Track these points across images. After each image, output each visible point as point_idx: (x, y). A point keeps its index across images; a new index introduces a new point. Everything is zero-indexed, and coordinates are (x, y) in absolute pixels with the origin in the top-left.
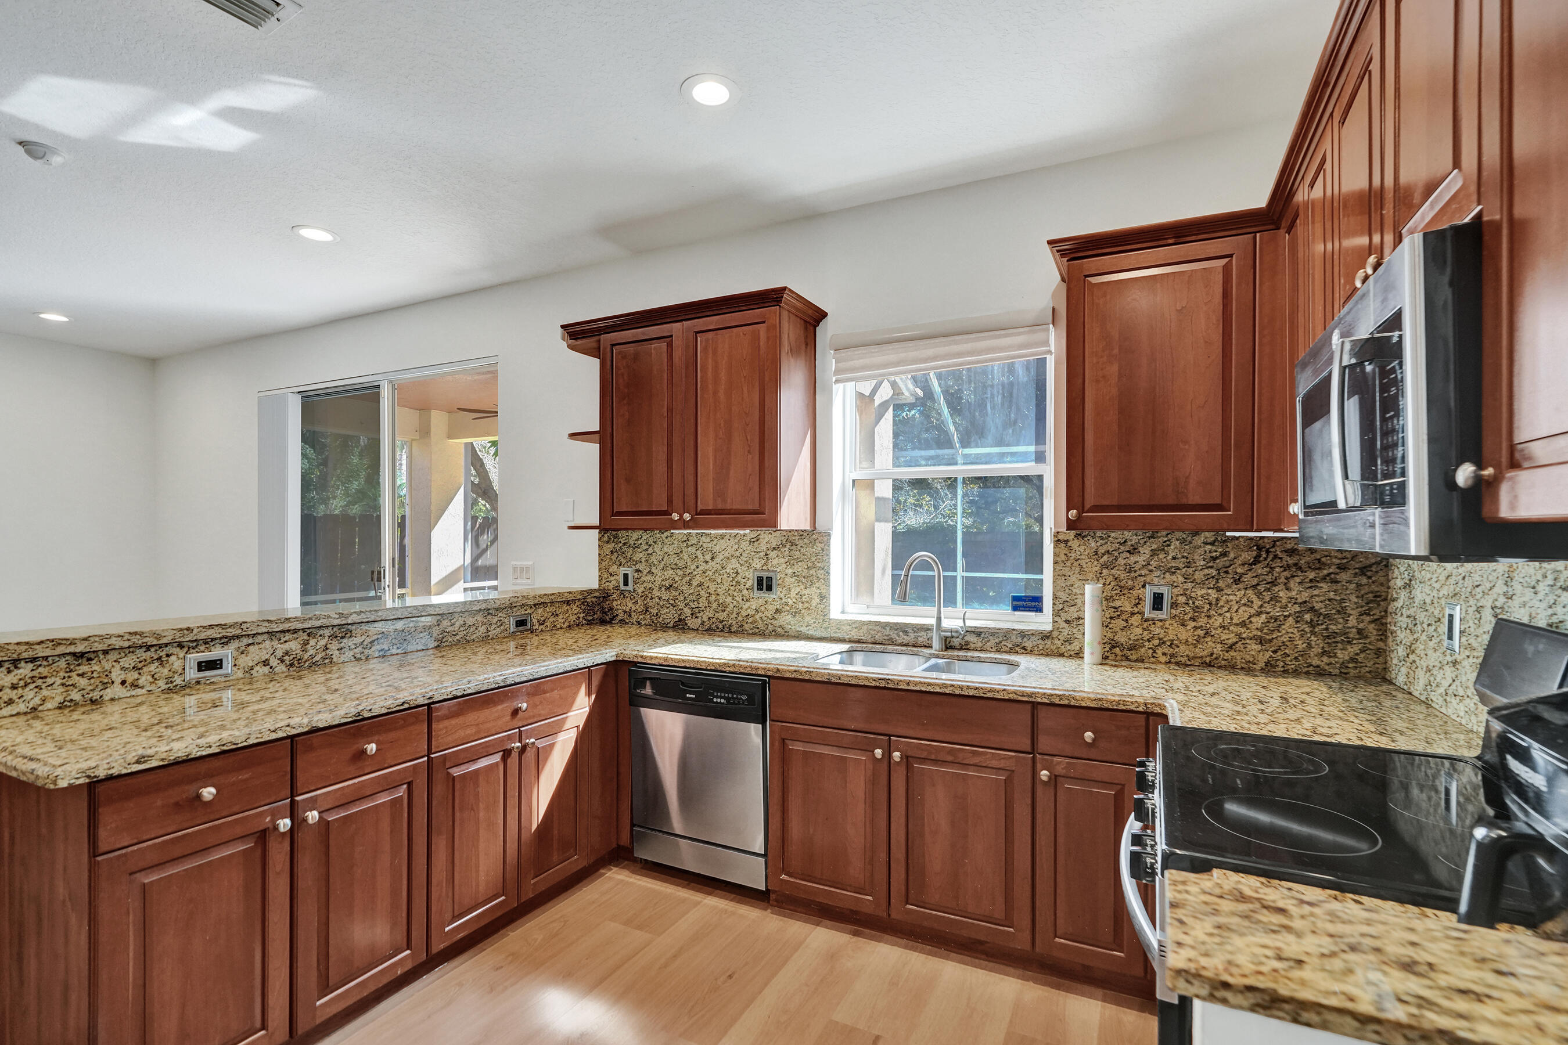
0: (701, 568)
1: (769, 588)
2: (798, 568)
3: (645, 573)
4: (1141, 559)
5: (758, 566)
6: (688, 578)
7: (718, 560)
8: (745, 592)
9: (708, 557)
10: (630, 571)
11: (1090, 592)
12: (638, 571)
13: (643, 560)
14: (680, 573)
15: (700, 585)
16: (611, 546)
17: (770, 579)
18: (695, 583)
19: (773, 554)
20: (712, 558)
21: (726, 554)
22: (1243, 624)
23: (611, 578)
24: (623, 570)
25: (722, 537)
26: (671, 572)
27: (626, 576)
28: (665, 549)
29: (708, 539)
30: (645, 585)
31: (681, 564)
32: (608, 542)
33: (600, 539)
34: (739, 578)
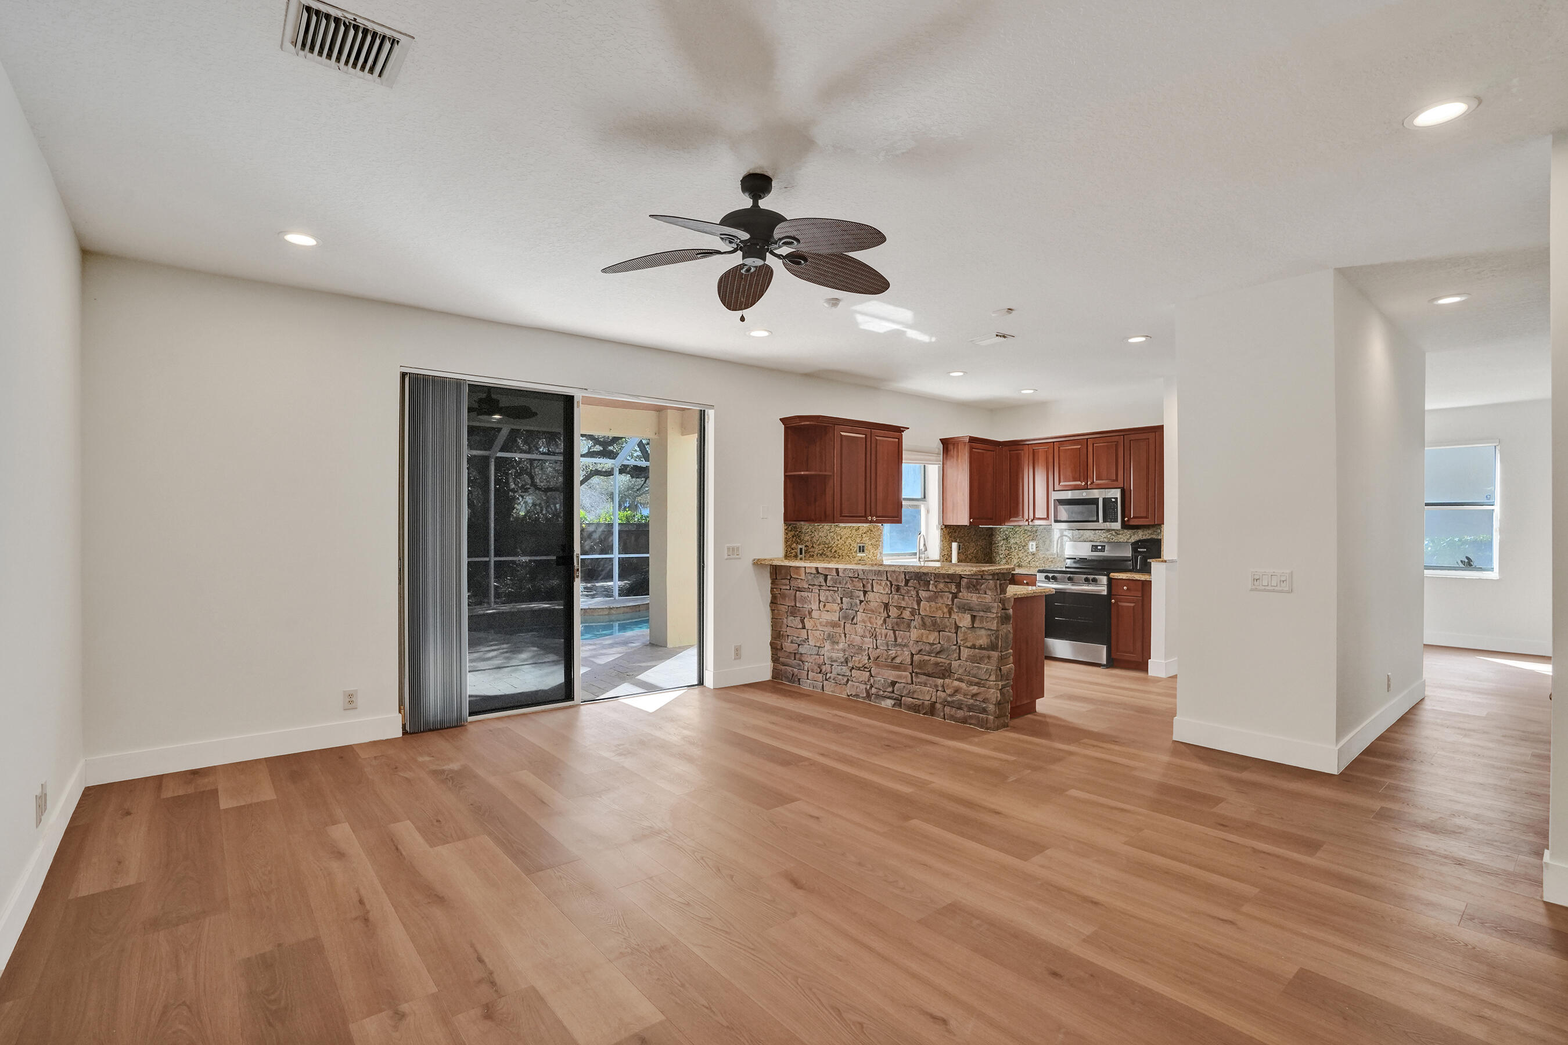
0: (836, 543)
1: (863, 551)
2: (873, 541)
3: (810, 547)
4: (956, 534)
5: (859, 541)
6: (830, 549)
7: (843, 539)
8: (854, 554)
9: (839, 538)
10: (803, 547)
11: (955, 545)
12: (806, 546)
13: (809, 540)
14: (827, 546)
15: (835, 552)
16: (793, 533)
17: (863, 547)
18: (833, 551)
19: (864, 535)
20: (841, 538)
21: (847, 536)
22: (973, 553)
23: (793, 551)
24: (800, 546)
25: (845, 528)
26: (823, 546)
27: (801, 549)
28: (820, 534)
29: (839, 529)
30: (810, 553)
31: (827, 542)
32: (791, 531)
33: (786, 530)
34: (851, 547)
